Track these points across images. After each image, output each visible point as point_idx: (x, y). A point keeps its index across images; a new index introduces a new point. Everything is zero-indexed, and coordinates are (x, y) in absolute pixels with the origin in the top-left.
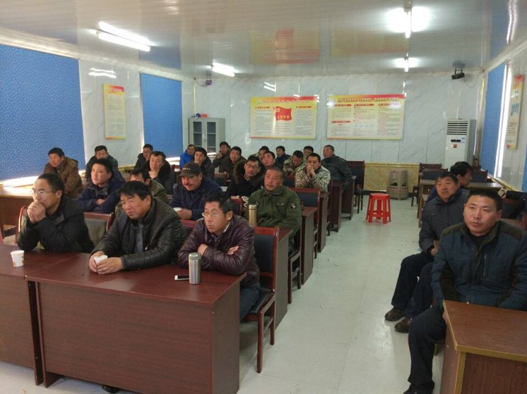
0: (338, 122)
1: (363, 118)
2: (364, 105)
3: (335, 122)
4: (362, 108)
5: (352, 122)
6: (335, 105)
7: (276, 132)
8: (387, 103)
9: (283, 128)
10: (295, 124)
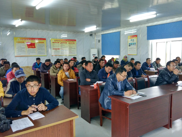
0: (55, 49)
1: (64, 48)
3: (54, 49)
4: (63, 44)
5: (60, 49)
6: (54, 43)
7: (28, 53)
8: (71, 42)
9: (32, 51)
10: (37, 50)
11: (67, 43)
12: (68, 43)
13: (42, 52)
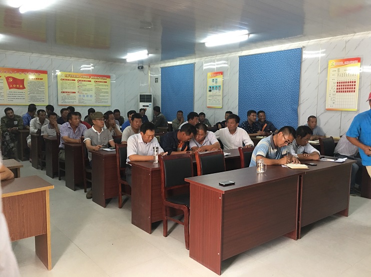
0: (67, 92)
1: (84, 90)
2: (85, 81)
3: (64, 92)
4: (84, 83)
5: (77, 93)
6: (63, 80)
7: (10, 99)
8: (100, 80)
9: (17, 95)
10: (29, 93)
11: (90, 81)
12: (93, 80)
13: (38, 97)
